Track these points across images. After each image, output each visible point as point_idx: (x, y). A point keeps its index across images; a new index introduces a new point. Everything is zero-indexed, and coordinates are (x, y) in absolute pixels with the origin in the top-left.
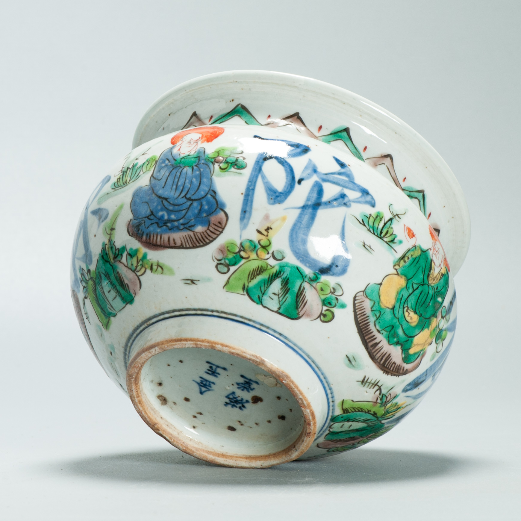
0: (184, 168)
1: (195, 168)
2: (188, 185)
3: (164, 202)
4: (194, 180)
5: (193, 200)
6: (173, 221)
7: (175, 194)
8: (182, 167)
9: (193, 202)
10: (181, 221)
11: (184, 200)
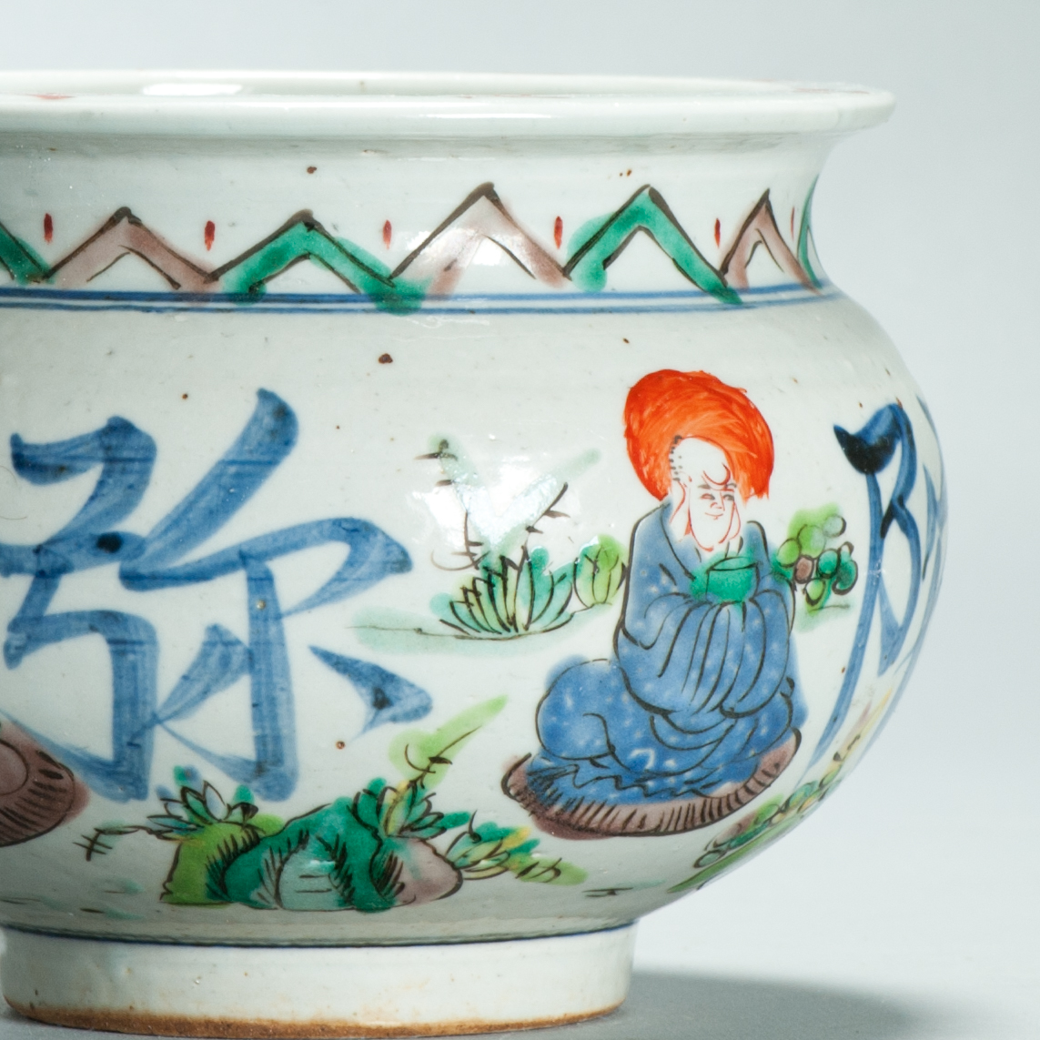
0: (720, 610)
1: (750, 606)
2: (731, 667)
3: (659, 721)
4: (749, 648)
5: (737, 716)
6: (668, 774)
7: (692, 700)
8: (715, 606)
9: (736, 722)
10: (688, 775)
11: (717, 716)
